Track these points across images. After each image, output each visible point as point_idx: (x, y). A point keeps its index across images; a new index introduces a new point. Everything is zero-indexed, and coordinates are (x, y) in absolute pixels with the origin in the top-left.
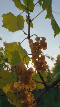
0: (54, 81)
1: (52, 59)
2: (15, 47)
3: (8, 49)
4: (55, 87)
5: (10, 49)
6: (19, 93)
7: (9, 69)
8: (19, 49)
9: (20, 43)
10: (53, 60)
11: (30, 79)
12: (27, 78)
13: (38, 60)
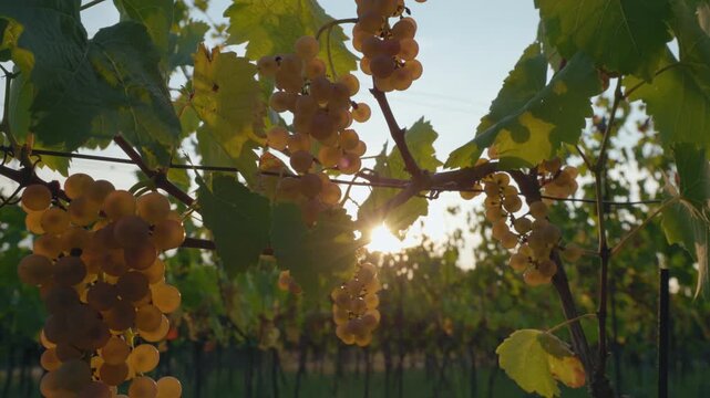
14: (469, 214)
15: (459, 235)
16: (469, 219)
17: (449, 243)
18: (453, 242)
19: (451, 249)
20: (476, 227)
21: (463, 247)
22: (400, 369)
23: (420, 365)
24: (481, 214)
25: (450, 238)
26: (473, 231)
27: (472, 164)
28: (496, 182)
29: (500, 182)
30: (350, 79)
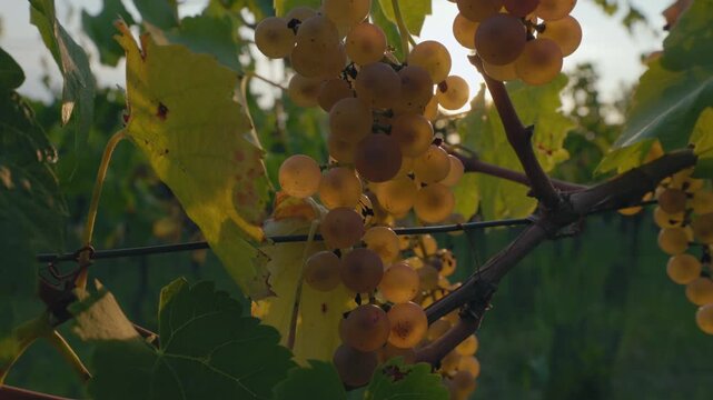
0: (621, 171)
1: (634, 16)
4: (625, 217)
10: (638, 26)
12: (388, 132)
27: (642, 159)
28: (680, 187)
29: (686, 185)
30: (434, 51)
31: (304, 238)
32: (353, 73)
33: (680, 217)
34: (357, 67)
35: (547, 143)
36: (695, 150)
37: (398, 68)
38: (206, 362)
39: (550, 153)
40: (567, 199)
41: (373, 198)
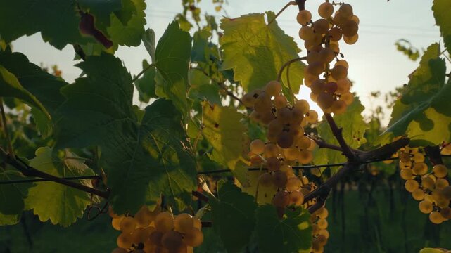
2: (255, 31)
3: (234, 40)
5: (239, 39)
6: (265, 169)
7: (237, 103)
8: (267, 35)
9: (272, 16)
11: (296, 133)
12: (288, 131)
13: (324, 76)
14: (386, 96)
15: (379, 110)
16: (387, 99)
17: (373, 116)
18: (375, 115)
19: (375, 120)
20: (392, 104)
21: (383, 118)
22: (342, 192)
23: (355, 188)
24: (395, 95)
25: (373, 112)
26: (389, 107)
27: (390, 140)
28: (408, 152)
29: (411, 151)
30: (303, 103)
31: (259, 169)
32: (274, 110)
33: (409, 164)
34: (276, 109)
35: (357, 135)
36: (409, 136)
37: (291, 109)
38: (232, 205)
39: (359, 140)
40: (357, 156)
41: (283, 155)
